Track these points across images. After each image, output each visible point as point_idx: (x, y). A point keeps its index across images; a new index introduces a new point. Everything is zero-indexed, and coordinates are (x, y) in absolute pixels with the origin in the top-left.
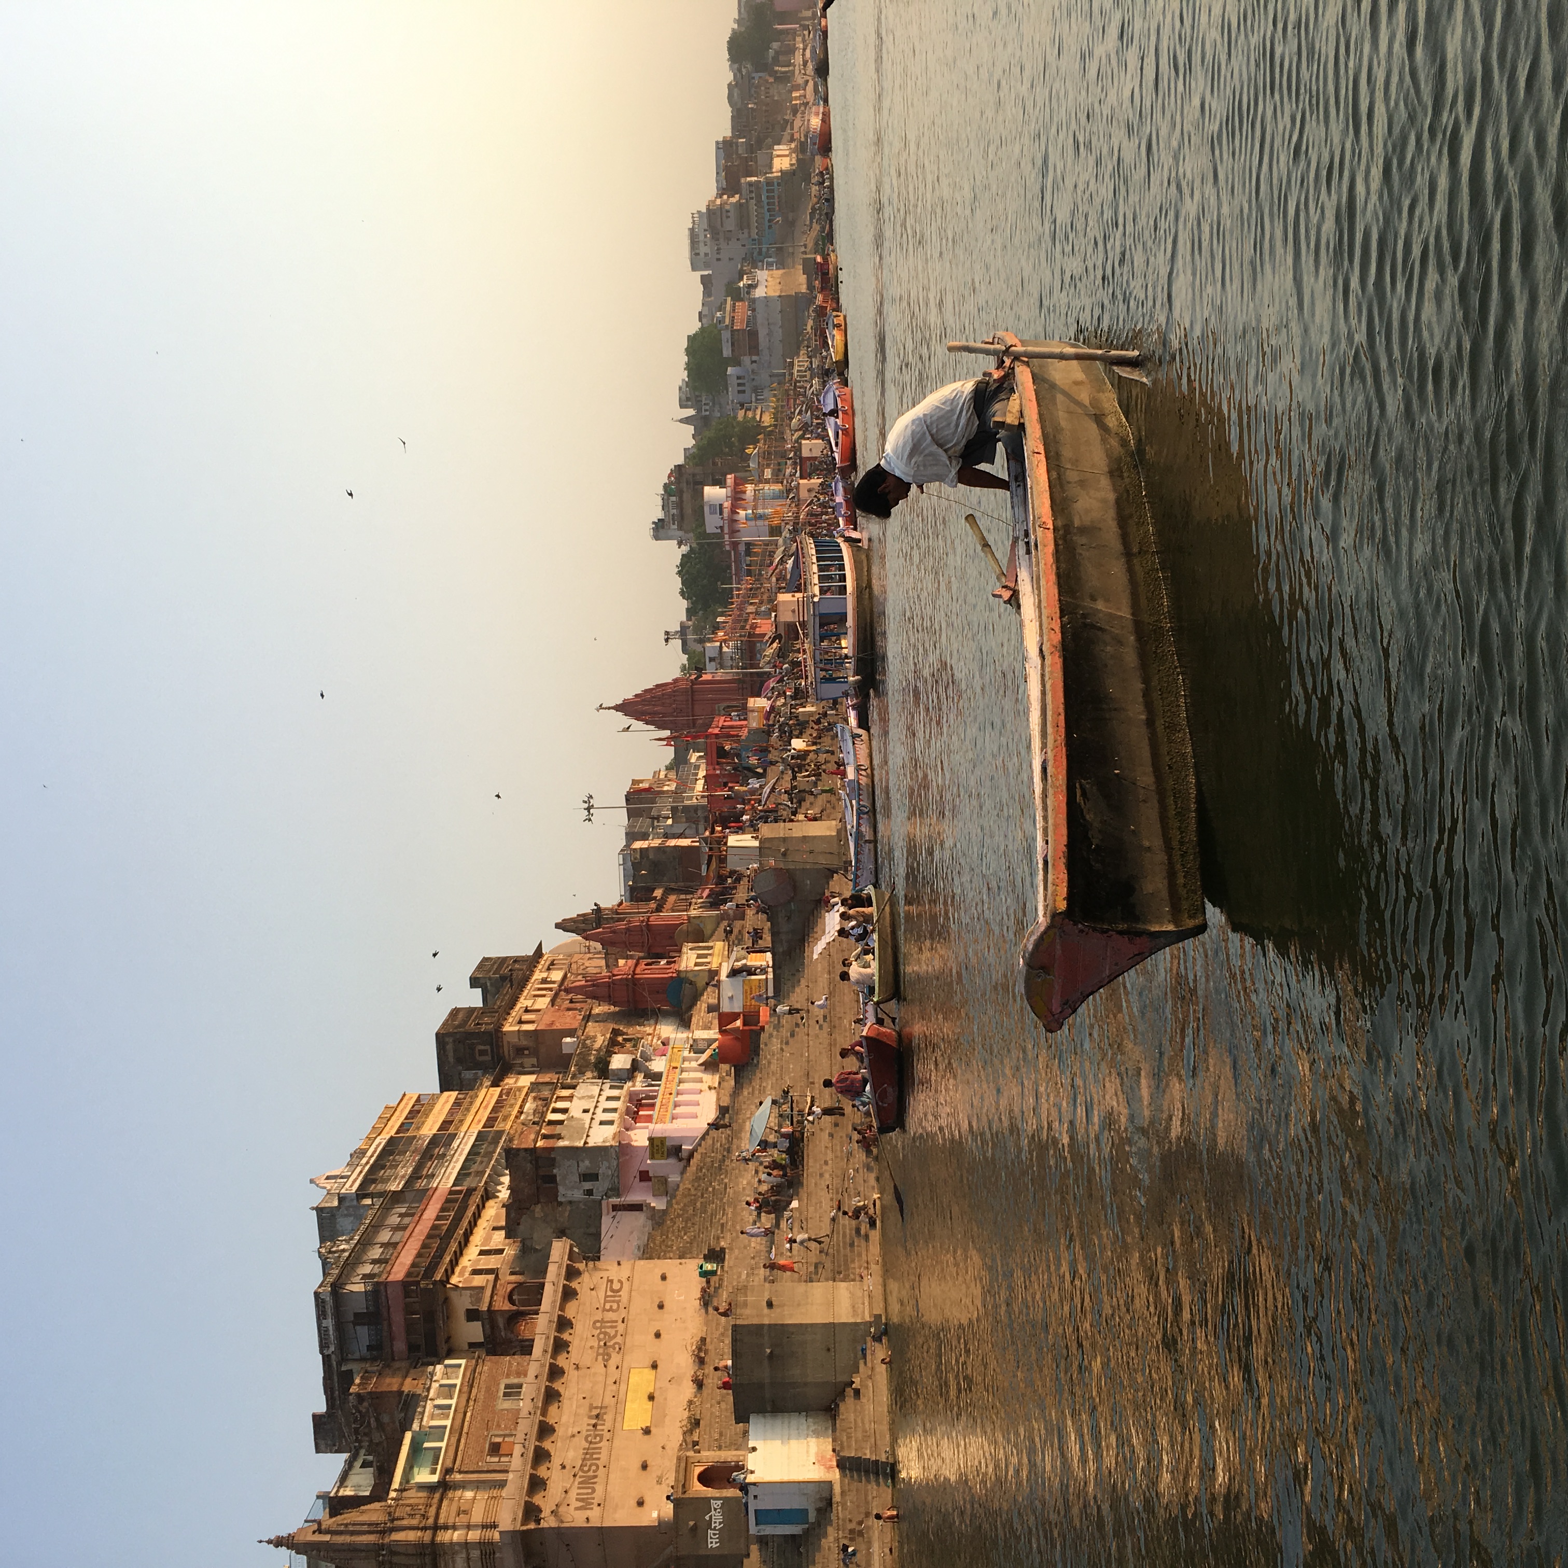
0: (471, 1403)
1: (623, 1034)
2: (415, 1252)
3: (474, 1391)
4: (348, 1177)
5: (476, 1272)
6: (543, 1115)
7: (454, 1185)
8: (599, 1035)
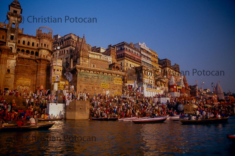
0: (101, 61)
1: (166, 84)
2: (130, 55)
3: (103, 62)
4: (144, 47)
5: (127, 63)
6: (149, 71)
7: (142, 61)
8: (165, 80)
